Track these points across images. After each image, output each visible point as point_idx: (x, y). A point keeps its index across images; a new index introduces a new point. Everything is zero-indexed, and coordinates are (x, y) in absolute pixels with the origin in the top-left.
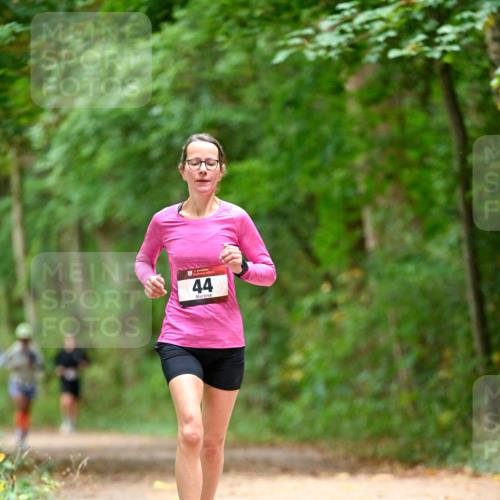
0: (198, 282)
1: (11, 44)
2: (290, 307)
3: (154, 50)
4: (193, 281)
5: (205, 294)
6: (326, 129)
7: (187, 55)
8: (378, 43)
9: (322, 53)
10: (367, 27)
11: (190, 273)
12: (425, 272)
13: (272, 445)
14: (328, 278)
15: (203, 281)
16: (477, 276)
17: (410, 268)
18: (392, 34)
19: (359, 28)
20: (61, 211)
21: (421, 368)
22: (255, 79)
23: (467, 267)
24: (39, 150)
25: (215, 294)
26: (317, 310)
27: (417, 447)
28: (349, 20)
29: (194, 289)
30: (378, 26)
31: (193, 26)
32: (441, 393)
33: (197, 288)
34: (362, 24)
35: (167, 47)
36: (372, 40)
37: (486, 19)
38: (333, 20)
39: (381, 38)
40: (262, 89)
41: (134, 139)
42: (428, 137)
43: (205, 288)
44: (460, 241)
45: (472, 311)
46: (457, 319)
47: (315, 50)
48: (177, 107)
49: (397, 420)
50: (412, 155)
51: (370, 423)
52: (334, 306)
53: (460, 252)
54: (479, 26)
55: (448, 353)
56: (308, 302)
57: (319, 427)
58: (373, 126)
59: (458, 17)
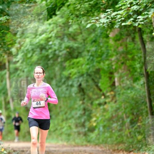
0: (37, 102)
1: (6, 22)
2: (92, 104)
3: (50, 24)
4: (36, 102)
5: (39, 106)
6: (103, 49)
7: (60, 26)
8: (119, 22)
9: (101, 25)
10: (115, 17)
11: (35, 100)
12: (133, 93)
13: (86, 146)
14: (104, 95)
15: (38, 102)
16: (149, 94)
17: (129, 91)
18: (123, 19)
19: (113, 17)
20: (21, 74)
21: (132, 122)
22: (81, 33)
23: (146, 91)
24: (15, 55)
25: (41, 105)
26: (100, 104)
27: (131, 146)
28: (110, 15)
29: (36, 104)
30: (119, 16)
31: (62, 17)
32: (138, 130)
33: (37, 104)
34: (114, 16)
35: (54, 23)
36: (117, 21)
37: (152, 14)
38: (105, 15)
39: (119, 20)
40: (83, 36)
41: (44, 52)
42: (134, 51)
43: (39, 104)
44: (144, 83)
45: (148, 105)
46: (143, 107)
47: (99, 24)
48: (57, 42)
49: (125, 138)
50: (130, 56)
51: (117, 139)
52: (105, 103)
53: (144, 86)
54: (150, 16)
55: (140, 118)
56: (97, 102)
57: (101, 141)
58: (118, 48)
59: (143, 13)
